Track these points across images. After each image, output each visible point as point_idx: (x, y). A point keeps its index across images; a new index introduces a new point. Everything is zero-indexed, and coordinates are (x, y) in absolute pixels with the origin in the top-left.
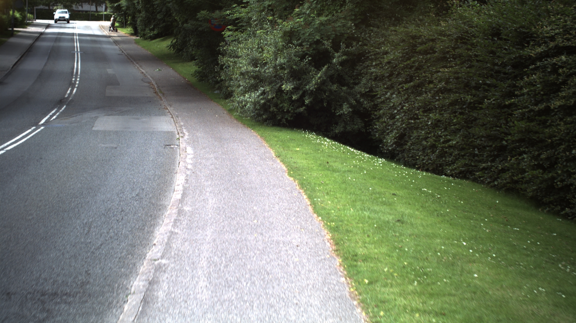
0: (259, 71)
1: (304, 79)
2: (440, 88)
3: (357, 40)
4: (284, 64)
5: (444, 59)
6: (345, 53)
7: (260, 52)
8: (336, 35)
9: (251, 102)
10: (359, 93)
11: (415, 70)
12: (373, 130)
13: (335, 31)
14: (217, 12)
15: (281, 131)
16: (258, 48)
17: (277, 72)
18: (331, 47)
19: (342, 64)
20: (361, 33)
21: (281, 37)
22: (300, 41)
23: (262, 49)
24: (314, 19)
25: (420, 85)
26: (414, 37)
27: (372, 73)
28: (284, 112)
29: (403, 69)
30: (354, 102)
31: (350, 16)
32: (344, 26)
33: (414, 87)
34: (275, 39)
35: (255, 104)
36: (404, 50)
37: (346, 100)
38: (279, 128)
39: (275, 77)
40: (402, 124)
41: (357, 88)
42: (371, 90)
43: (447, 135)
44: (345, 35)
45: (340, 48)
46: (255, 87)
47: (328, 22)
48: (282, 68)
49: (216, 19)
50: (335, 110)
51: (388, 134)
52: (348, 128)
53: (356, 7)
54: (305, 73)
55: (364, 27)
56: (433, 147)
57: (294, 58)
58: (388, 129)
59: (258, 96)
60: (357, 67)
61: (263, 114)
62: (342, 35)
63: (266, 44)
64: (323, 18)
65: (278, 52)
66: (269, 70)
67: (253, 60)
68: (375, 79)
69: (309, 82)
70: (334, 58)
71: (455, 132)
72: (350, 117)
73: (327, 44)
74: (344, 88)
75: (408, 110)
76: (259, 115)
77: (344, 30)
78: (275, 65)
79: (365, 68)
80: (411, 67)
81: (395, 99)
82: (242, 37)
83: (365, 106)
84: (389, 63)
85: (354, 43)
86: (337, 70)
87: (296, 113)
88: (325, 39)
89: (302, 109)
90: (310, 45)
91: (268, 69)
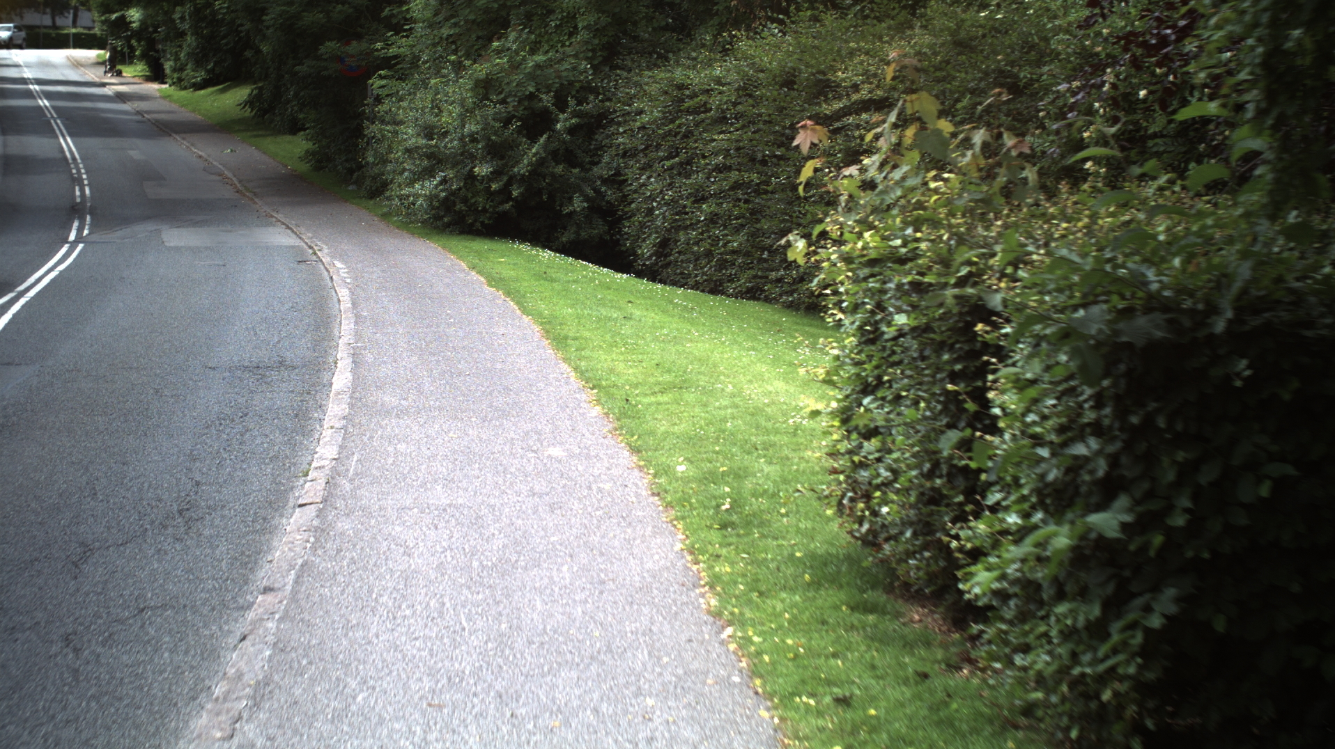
0: (436, 146)
1: (510, 157)
2: (717, 165)
3: (595, 91)
4: (477, 133)
5: (723, 120)
6: (575, 114)
7: (437, 115)
8: (562, 84)
9: (425, 195)
10: (599, 178)
11: (682, 139)
12: (622, 235)
13: (559, 77)
14: (354, 43)
15: (474, 240)
16: (432, 108)
17: (464, 146)
18: (553, 105)
19: (571, 131)
20: (602, 80)
21: (472, 90)
22: (502, 96)
23: (439, 109)
24: (524, 59)
25: (689, 162)
26: (681, 87)
27: (619, 145)
28: (479, 211)
29: (664, 137)
30: (590, 192)
31: (584, 51)
32: (574, 68)
33: (681, 164)
34: (461, 94)
35: (430, 198)
36: (665, 107)
37: (579, 189)
38: (470, 237)
39: (462, 154)
40: (663, 223)
41: (596, 170)
42: (618, 173)
43: (727, 235)
44: (577, 84)
45: (567, 106)
46: (430, 172)
47: (550, 63)
48: (474, 140)
49: (352, 56)
50: (561, 206)
51: (644, 240)
52: (583, 234)
53: (594, 36)
54: (511, 148)
55: (607, 69)
56: (709, 254)
57: (492, 123)
58: (645, 233)
59: (436, 187)
60: (596, 137)
61: (444, 216)
62: (571, 83)
63: (446, 101)
64: (540, 58)
65: (467, 114)
66: (451, 144)
67: (426, 128)
68: (624, 155)
69: (517, 163)
70: (558, 122)
71: (737, 230)
72: (586, 217)
73: (547, 100)
74: (576, 171)
75: (672, 200)
76: (437, 218)
77: (574, 75)
78: (463, 135)
79: (608, 136)
80: (677, 134)
81: (655, 184)
82: (404, 89)
83: (609, 198)
84: (643, 128)
85: (592, 97)
86: (564, 142)
87: (497, 213)
88: (544, 90)
89: (507, 206)
90: (519, 102)
91: (451, 141)
